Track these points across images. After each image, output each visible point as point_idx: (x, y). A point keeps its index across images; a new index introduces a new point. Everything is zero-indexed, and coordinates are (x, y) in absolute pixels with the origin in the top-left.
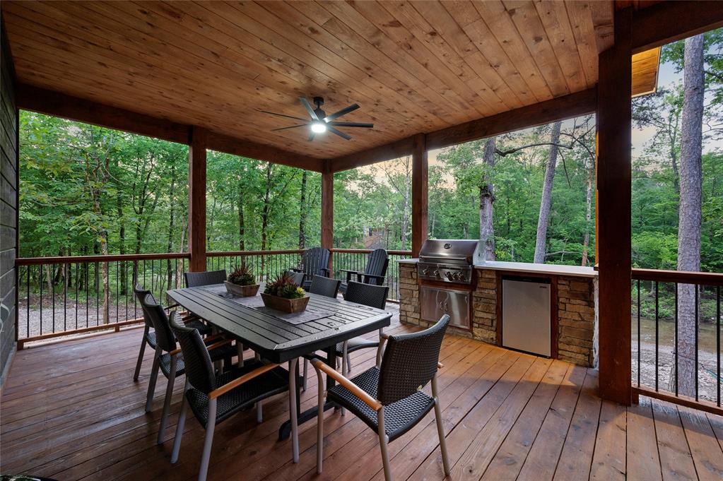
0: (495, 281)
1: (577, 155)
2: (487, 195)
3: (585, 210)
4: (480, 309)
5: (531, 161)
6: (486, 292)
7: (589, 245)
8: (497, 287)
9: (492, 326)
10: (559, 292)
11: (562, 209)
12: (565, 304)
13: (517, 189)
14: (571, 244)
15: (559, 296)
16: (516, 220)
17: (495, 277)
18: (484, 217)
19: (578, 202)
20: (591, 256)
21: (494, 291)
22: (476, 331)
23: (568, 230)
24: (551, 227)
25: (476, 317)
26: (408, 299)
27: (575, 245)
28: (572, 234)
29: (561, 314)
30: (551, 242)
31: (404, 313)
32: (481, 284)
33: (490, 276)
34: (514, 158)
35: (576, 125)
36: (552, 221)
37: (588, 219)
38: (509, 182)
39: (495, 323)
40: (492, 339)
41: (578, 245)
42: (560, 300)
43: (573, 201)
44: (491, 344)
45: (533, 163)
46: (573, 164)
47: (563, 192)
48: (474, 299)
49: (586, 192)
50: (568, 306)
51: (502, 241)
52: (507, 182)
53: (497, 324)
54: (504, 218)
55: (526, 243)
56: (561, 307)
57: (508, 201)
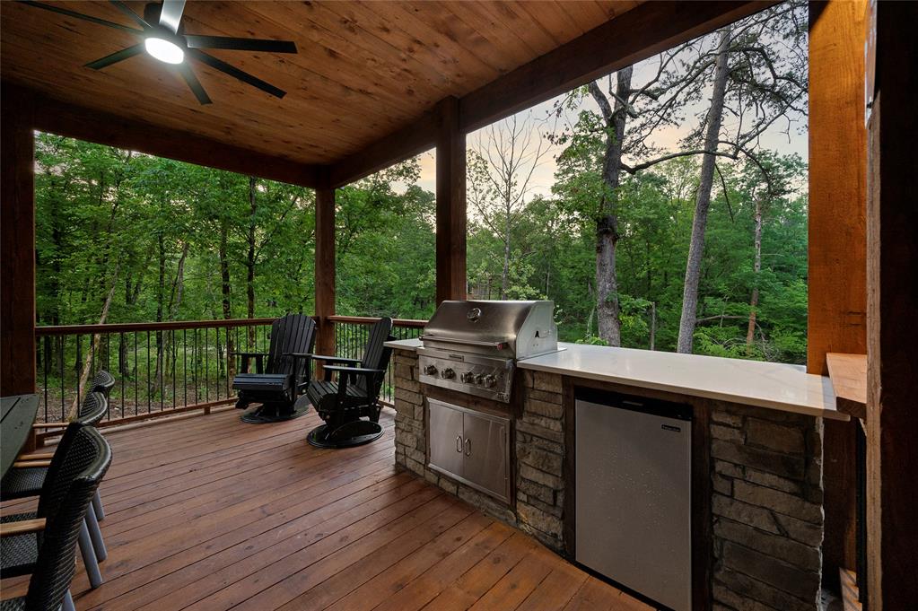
0: (560, 399)
1: (741, 184)
2: (607, 232)
3: (752, 257)
4: (529, 460)
5: (679, 194)
6: (543, 423)
7: (758, 305)
8: (565, 415)
9: (555, 504)
10: (714, 446)
11: (720, 257)
12: (731, 479)
13: (660, 231)
14: (733, 304)
15: (714, 455)
16: (660, 271)
17: (559, 390)
18: (602, 265)
19: (743, 247)
20: (761, 319)
21: (558, 423)
22: (523, 511)
23: (729, 285)
24: (707, 281)
25: (523, 479)
26: (407, 421)
27: (739, 305)
28: (735, 291)
29: (719, 505)
30: (706, 301)
31: (401, 450)
32: (533, 405)
33: (550, 388)
34: (656, 189)
35: (742, 133)
36: (706, 273)
37: (757, 270)
38: (649, 220)
39: (560, 498)
40: (555, 535)
41: (743, 306)
42: (719, 466)
43: (736, 246)
44: (551, 548)
45: (682, 196)
46: (736, 196)
47: (722, 233)
48: (519, 437)
49: (754, 234)
50: (738, 485)
51: (628, 301)
52: (645, 222)
53: (565, 502)
54: (643, 269)
55: (671, 303)
56: (721, 485)
57: (648, 247)
